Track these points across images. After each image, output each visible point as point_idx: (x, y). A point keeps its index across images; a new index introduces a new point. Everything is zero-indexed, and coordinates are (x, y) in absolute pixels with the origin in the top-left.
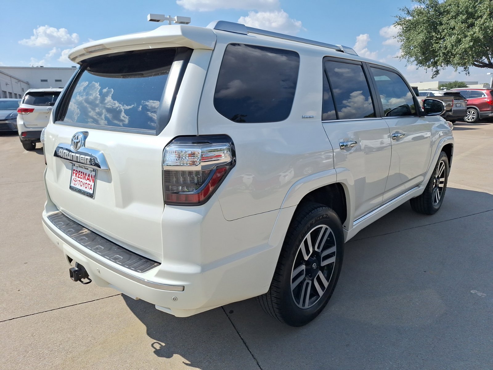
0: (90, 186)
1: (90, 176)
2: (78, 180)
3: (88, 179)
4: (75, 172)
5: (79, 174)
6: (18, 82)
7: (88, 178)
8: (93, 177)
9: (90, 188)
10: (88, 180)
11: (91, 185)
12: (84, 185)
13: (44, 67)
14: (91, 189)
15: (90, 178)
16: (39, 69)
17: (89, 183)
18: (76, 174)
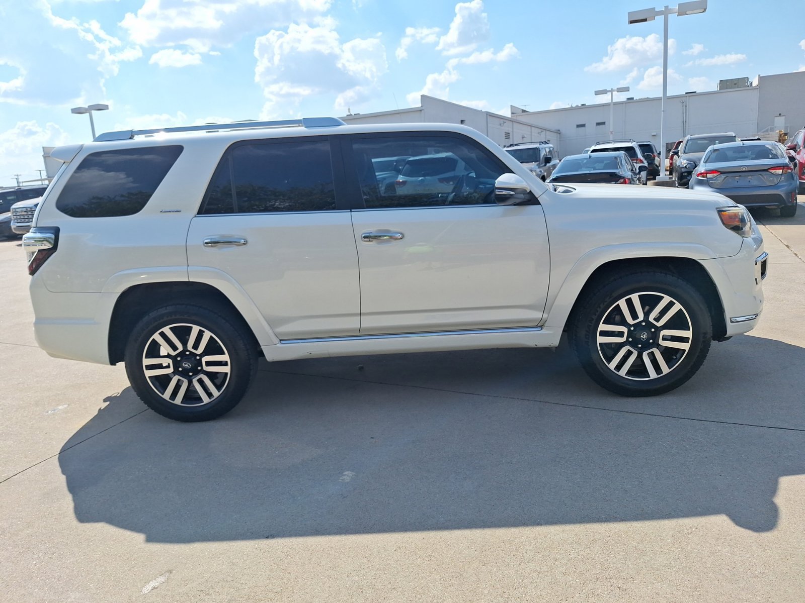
6: (542, 132)
13: (587, 105)
16: (579, 109)
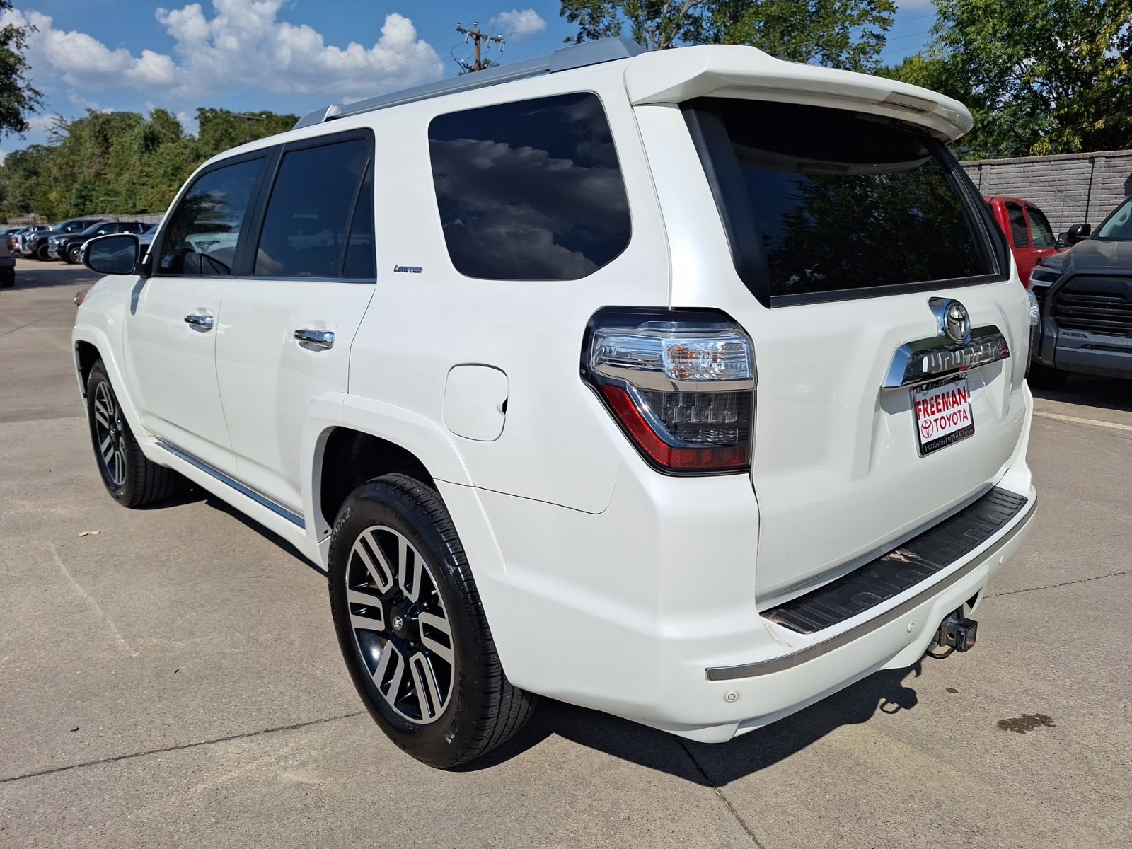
0: (962, 413)
1: (956, 393)
2: (932, 421)
3: (954, 403)
4: (921, 407)
5: (932, 406)
7: (954, 400)
8: (962, 391)
9: (964, 417)
10: (955, 405)
11: (964, 410)
12: (949, 421)
14: (965, 419)
15: (957, 397)
17: (960, 408)
18: (925, 410)
